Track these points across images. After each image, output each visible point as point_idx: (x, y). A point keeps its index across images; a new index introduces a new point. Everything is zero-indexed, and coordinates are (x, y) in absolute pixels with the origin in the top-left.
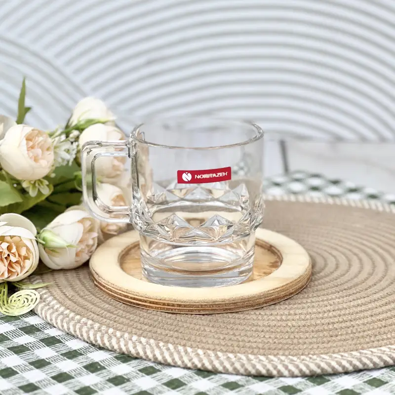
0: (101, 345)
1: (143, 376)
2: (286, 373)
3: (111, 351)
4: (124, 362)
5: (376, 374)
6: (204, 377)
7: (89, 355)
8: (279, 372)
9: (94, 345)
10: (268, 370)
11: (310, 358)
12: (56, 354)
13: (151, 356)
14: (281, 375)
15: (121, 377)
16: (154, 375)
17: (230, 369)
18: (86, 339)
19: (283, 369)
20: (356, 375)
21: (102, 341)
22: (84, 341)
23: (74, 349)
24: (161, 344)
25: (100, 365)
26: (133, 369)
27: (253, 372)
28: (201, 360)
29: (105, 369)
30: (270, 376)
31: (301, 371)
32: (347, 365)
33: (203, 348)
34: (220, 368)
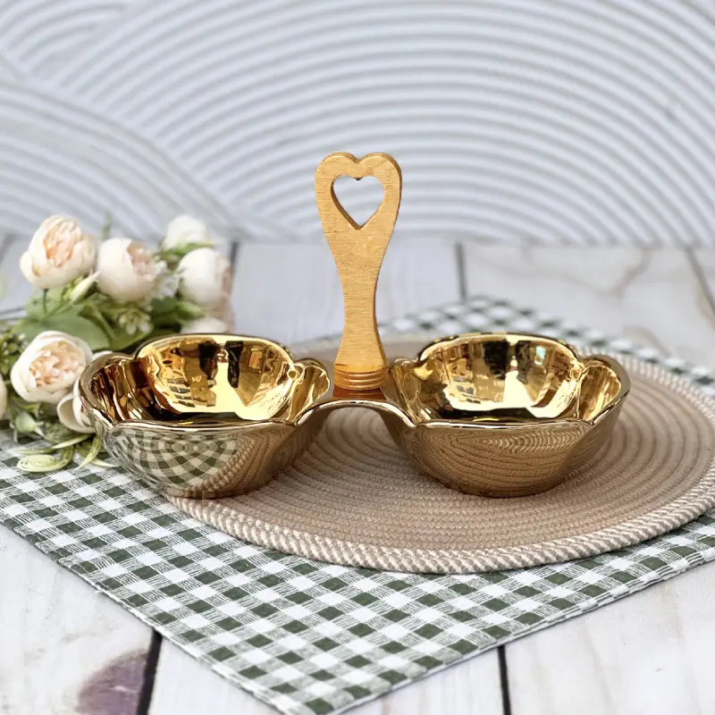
0: (248, 539)
1: (298, 575)
2: (459, 570)
3: (260, 546)
4: (275, 559)
5: (559, 569)
6: (367, 576)
7: (235, 551)
8: (451, 568)
9: (239, 539)
10: (438, 567)
11: (487, 552)
12: (198, 550)
13: (306, 552)
14: (453, 572)
15: (273, 576)
16: (311, 574)
17: (397, 567)
18: (230, 532)
19: (455, 566)
20: (536, 570)
21: (249, 535)
22: (228, 534)
23: (218, 543)
24: (317, 538)
25: (248, 563)
26: (286, 568)
27: (422, 569)
28: (363, 557)
29: (255, 567)
30: (441, 574)
31: (475, 567)
32: (527, 560)
33: (365, 543)
34: (385, 566)
